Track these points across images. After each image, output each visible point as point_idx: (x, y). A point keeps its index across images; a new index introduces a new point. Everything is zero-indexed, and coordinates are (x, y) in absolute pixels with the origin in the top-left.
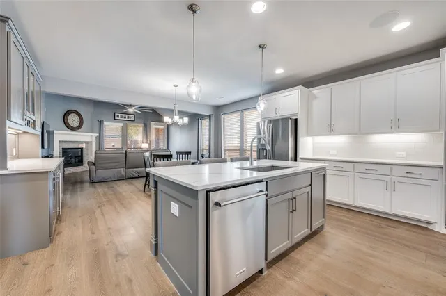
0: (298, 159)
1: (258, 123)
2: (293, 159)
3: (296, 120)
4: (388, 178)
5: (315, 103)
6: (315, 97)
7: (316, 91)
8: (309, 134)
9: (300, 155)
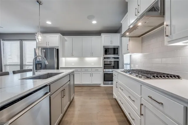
0: (59, 68)
1: (35, 49)
2: (57, 68)
3: (58, 50)
4: (90, 72)
5: (66, 43)
6: (66, 41)
7: (66, 38)
8: (64, 56)
9: (60, 66)
